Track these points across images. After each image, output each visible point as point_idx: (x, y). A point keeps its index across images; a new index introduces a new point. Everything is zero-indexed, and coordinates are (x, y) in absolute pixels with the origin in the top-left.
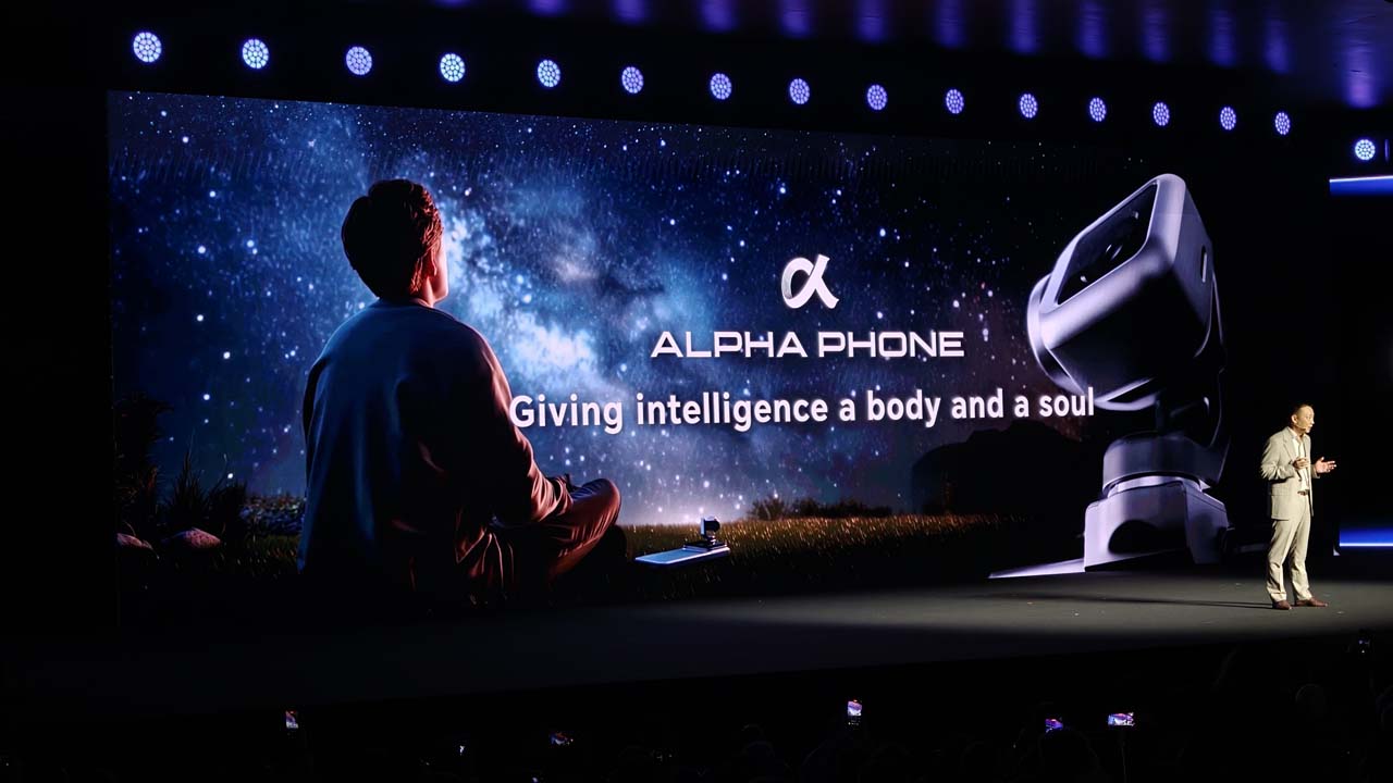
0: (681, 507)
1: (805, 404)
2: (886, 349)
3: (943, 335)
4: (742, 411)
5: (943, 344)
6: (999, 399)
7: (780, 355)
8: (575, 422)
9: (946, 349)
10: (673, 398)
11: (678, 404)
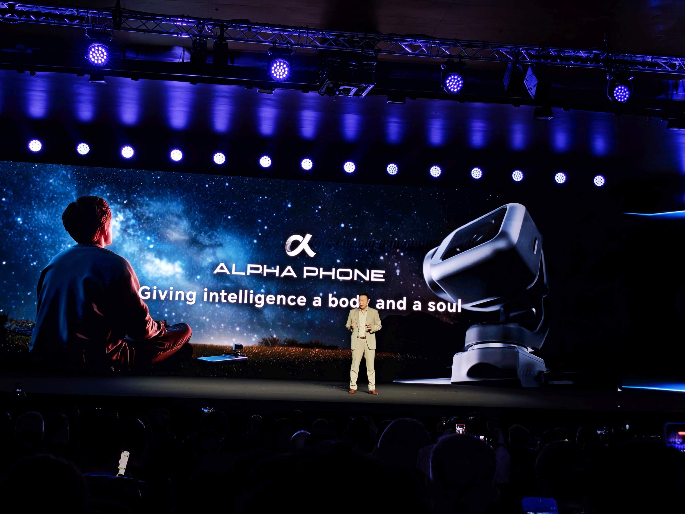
0: (223, 338)
1: (294, 297)
2: (340, 276)
3: (373, 271)
4: (260, 299)
5: (373, 275)
6: (404, 301)
7: (282, 275)
8: (171, 298)
9: (375, 278)
10: (223, 291)
11: (226, 294)
